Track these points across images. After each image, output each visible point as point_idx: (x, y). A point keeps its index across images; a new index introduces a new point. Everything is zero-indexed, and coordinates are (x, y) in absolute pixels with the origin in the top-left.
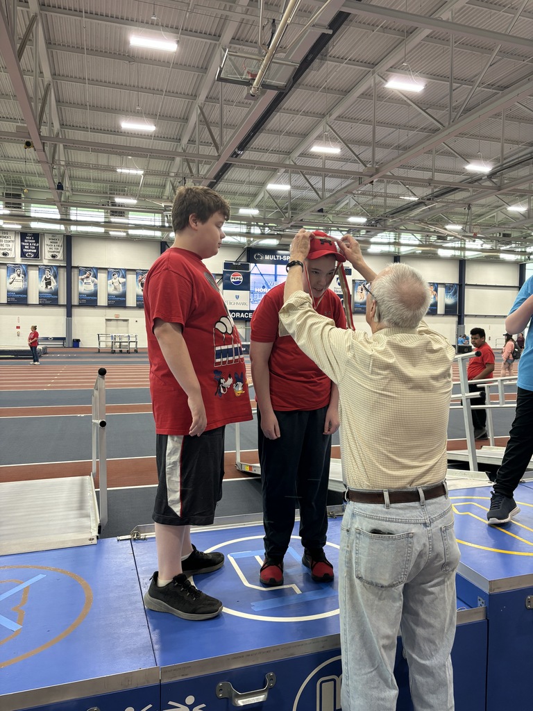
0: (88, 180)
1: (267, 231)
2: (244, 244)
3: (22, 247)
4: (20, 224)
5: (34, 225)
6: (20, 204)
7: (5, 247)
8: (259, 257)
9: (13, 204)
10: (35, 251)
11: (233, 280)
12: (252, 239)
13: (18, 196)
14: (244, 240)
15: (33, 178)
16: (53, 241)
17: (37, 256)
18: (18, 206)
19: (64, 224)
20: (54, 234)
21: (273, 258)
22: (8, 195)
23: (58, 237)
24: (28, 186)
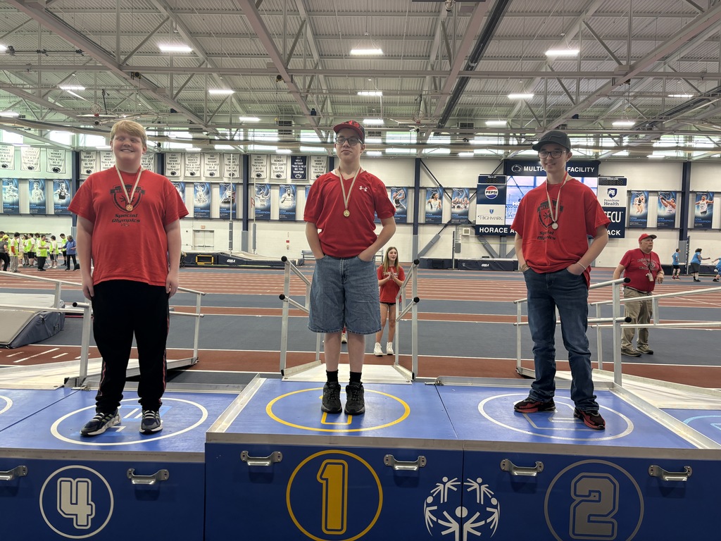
1: (523, 141)
2: (501, 156)
3: (293, 169)
4: (290, 149)
5: (303, 149)
6: (291, 131)
7: (279, 170)
8: (517, 169)
9: (285, 131)
10: (303, 172)
11: (488, 194)
12: (509, 151)
13: (289, 123)
14: (501, 152)
16: (318, 162)
17: (304, 176)
18: (289, 132)
19: (324, 147)
20: (318, 156)
21: (532, 169)
22: (281, 123)
23: (322, 158)
24: (298, 113)
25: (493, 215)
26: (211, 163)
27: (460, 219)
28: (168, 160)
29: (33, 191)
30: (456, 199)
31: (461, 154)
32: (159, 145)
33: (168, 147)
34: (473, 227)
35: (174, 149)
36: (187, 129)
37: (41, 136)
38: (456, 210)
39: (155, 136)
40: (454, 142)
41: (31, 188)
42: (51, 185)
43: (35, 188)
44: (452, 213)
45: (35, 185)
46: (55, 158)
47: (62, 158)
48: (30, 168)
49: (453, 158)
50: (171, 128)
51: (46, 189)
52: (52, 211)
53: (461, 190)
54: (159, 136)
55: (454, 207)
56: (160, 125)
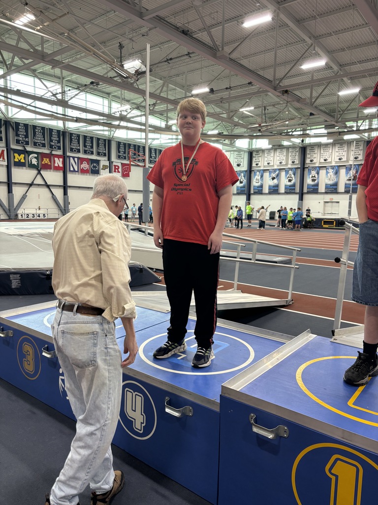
26: (340, 151)
28: (308, 151)
32: (303, 141)
33: (309, 142)
35: (312, 143)
36: (324, 126)
37: (231, 144)
39: (301, 135)
46: (238, 158)
47: (242, 157)
50: (312, 128)
54: (303, 134)
56: (304, 126)
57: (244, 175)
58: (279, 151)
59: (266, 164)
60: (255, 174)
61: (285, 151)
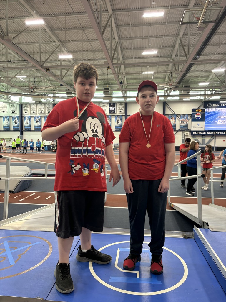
0: (134, 79)
1: (214, 92)
2: (202, 100)
3: (110, 109)
4: (109, 100)
5: (114, 100)
6: (109, 92)
8: (210, 105)
9: (106, 92)
10: (114, 110)
12: (206, 97)
13: (108, 89)
14: (202, 98)
15: (113, 81)
16: (121, 105)
17: (114, 112)
19: (124, 98)
20: (121, 103)
21: (217, 105)
22: (105, 89)
23: (122, 103)
24: (112, 84)
25: (199, 126)
27: (184, 128)
29: (5, 121)
30: (182, 119)
31: (184, 99)
32: (54, 100)
33: (57, 101)
34: (190, 132)
36: (66, 93)
37: (8, 98)
38: (182, 124)
39: (52, 96)
40: (181, 94)
41: (4, 120)
42: (11, 118)
43: (5, 120)
44: (180, 126)
45: (5, 119)
46: (13, 107)
47: (16, 107)
48: (3, 112)
49: (181, 101)
51: (9, 120)
52: (12, 129)
53: (184, 115)
54: (54, 96)
55: (181, 123)
56: (54, 91)
57: (17, 118)
58: (39, 105)
59: (32, 112)
60: (25, 119)
61: (43, 105)
